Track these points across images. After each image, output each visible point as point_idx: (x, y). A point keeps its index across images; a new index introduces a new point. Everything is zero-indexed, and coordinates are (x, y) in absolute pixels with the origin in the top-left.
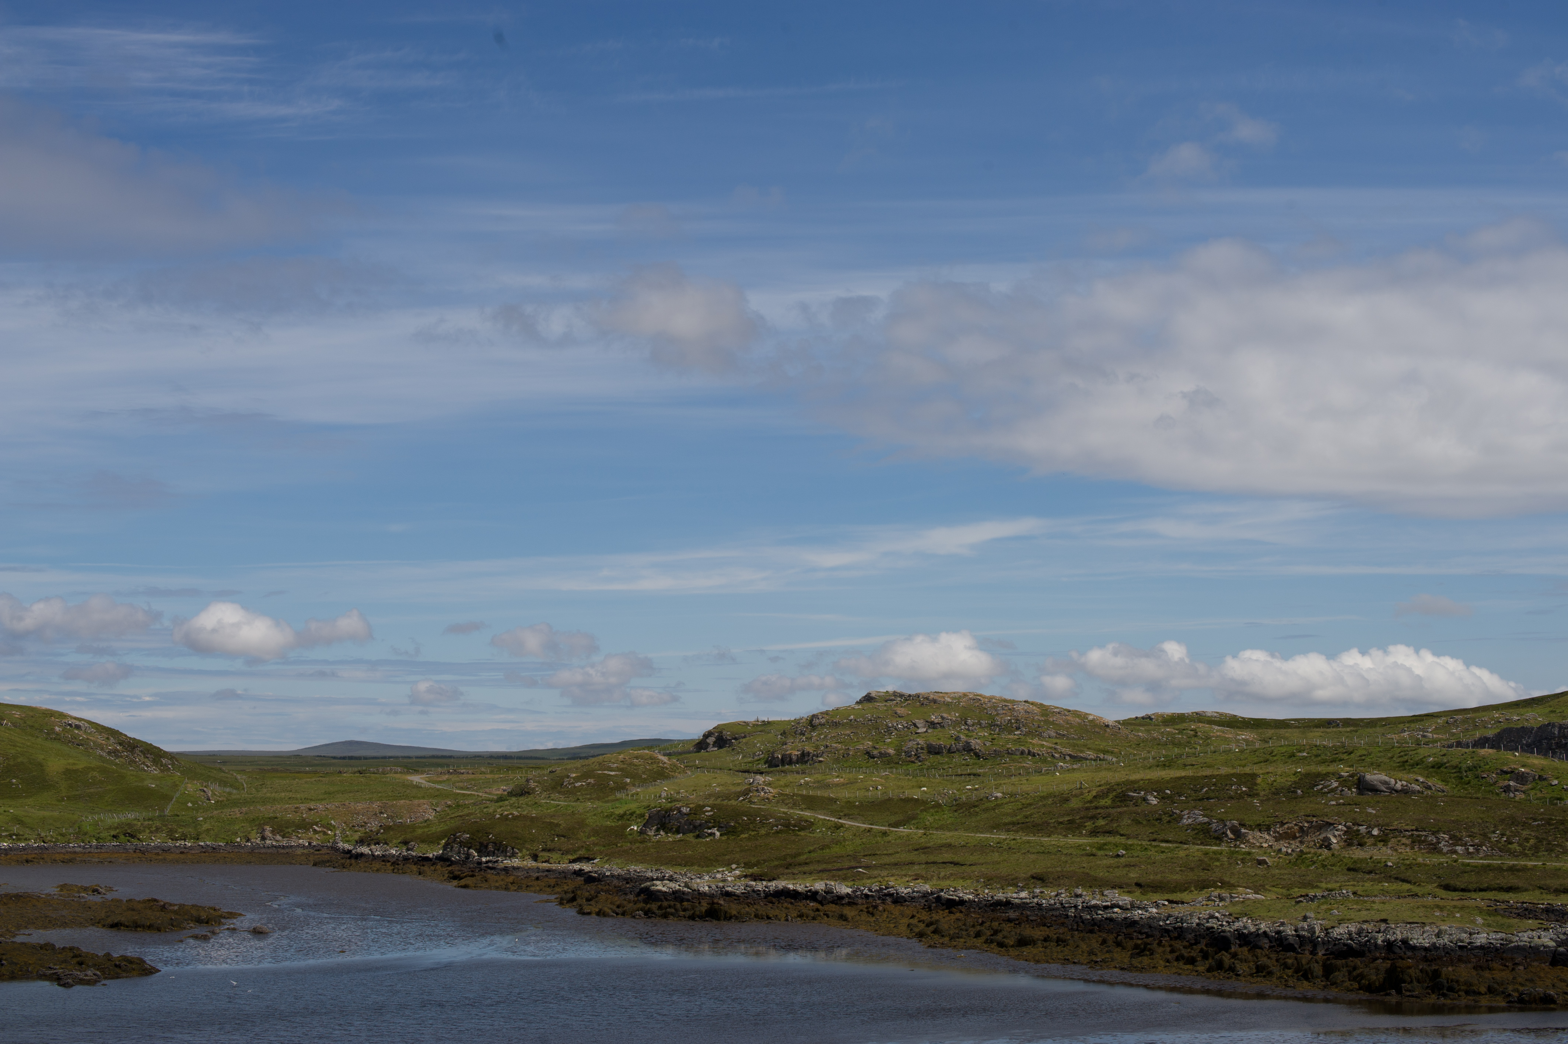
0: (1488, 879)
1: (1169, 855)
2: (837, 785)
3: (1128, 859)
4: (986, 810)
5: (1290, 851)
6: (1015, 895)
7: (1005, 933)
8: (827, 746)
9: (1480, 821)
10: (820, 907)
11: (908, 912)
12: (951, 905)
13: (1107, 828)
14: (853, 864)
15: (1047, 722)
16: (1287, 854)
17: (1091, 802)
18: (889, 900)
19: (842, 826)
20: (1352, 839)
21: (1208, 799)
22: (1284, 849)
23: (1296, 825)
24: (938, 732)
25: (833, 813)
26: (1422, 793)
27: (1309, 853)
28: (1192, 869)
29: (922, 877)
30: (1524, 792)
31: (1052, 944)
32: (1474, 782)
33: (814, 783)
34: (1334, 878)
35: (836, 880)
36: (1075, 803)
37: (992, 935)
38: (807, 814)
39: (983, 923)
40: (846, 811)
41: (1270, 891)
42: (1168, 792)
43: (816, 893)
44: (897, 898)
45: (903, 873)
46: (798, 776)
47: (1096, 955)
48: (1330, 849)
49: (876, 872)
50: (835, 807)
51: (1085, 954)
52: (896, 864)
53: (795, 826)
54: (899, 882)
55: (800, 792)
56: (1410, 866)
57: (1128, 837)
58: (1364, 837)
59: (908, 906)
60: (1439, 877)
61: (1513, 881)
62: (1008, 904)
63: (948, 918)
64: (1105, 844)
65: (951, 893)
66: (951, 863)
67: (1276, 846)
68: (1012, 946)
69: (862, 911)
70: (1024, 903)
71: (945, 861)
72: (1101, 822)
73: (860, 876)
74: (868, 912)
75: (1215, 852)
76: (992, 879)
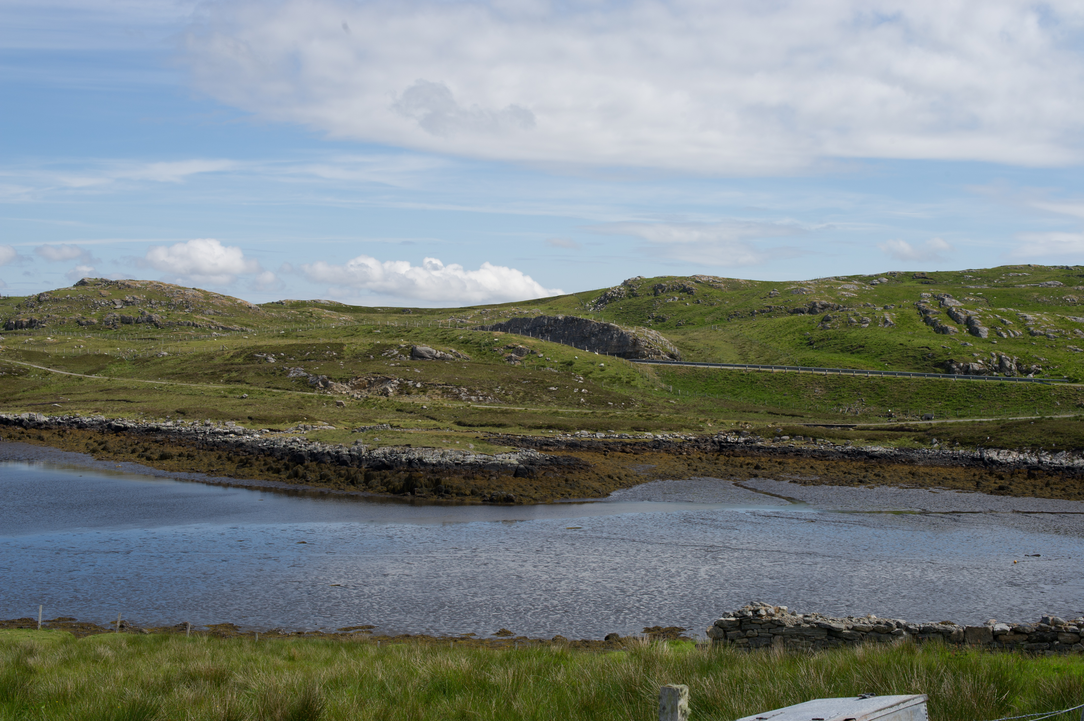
0: (488, 418)
1: (278, 398)
2: (52, 344)
3: (249, 400)
4: (155, 364)
5: (359, 397)
6: (163, 424)
7: (152, 450)
8: (48, 316)
9: (489, 380)
10: (24, 430)
11: (87, 434)
12: (118, 430)
13: (238, 378)
14: (54, 400)
15: (208, 303)
16: (357, 399)
17: (229, 360)
18: (75, 426)
19: (50, 373)
20: (403, 390)
21: (309, 360)
22: (356, 396)
23: (366, 379)
24: (130, 308)
25: (45, 364)
26: (454, 360)
27: (372, 398)
28: (291, 408)
29: (100, 410)
30: (521, 361)
31: (184, 458)
32: (489, 353)
33: (35, 342)
34: (387, 416)
35: (38, 412)
36: (217, 361)
37: (143, 452)
38: (25, 364)
39: (138, 443)
40: (55, 363)
41: (341, 423)
42: (283, 354)
43: (22, 421)
44: (81, 425)
45: (87, 407)
46: (23, 336)
47: (213, 466)
48: (388, 396)
49: (67, 406)
50: (47, 359)
51: (206, 466)
52: (85, 401)
53: (15, 372)
54: (83, 414)
55: (24, 349)
56: (438, 409)
57: (251, 385)
58: (411, 388)
59: (88, 430)
60: (456, 417)
61: (503, 420)
62: (158, 430)
63: (115, 440)
64: (234, 389)
65: (119, 422)
66: (124, 401)
67: (351, 394)
68: (156, 460)
69: (54, 433)
70: (169, 429)
71: (120, 399)
72: (234, 374)
73: (56, 409)
74: (59, 435)
75: (309, 397)
76: (149, 412)
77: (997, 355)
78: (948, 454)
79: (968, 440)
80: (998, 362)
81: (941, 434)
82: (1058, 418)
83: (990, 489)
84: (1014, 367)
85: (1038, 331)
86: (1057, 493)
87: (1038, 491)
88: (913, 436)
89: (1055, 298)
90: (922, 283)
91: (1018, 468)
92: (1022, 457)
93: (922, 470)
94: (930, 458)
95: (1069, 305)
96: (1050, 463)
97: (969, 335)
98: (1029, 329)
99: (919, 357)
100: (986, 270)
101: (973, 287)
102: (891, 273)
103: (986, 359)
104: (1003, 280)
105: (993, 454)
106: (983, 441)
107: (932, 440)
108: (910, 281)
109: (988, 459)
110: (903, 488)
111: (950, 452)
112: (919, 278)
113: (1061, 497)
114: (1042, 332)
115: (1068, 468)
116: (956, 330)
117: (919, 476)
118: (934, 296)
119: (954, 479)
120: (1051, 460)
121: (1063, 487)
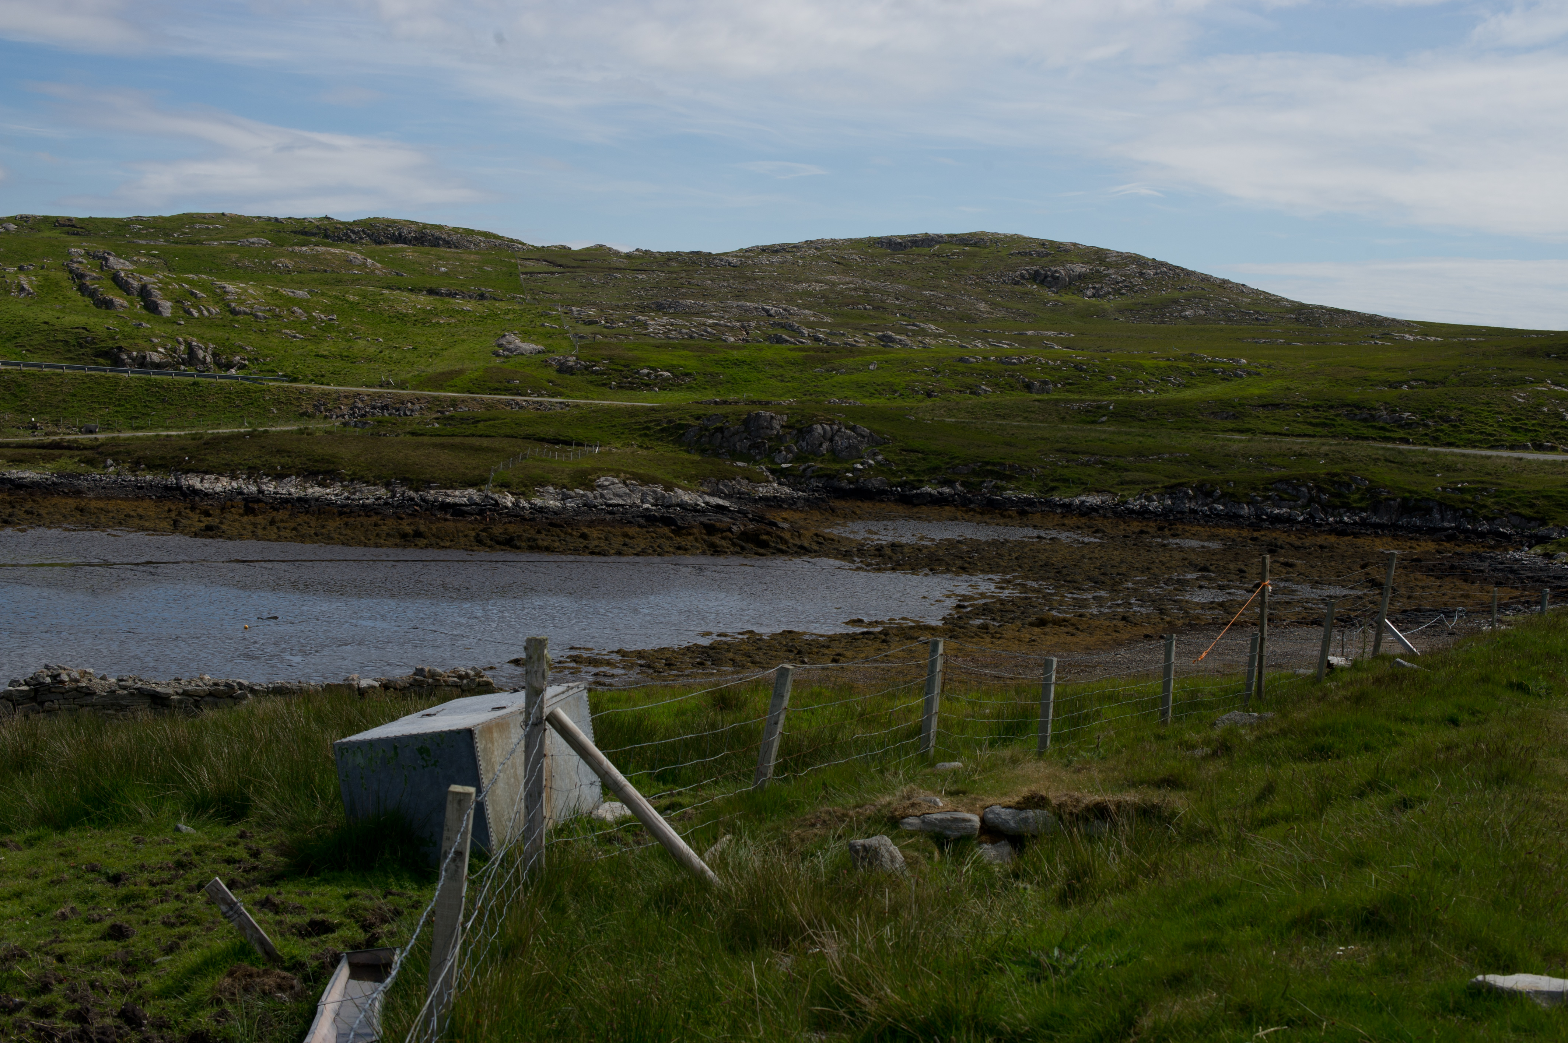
77: (185, 341)
78: (130, 481)
79: (158, 462)
80: (187, 351)
81: (119, 453)
82: (278, 432)
83: (193, 529)
84: (209, 359)
85: (243, 308)
86: (287, 533)
87: (260, 532)
88: (78, 456)
89: (261, 263)
90: (68, 233)
91: (231, 500)
92: (235, 484)
93: (94, 504)
94: (104, 488)
95: (281, 273)
96: (274, 493)
97: (144, 312)
98: (229, 306)
99: (73, 342)
100: (161, 217)
101: (144, 242)
102: (21, 217)
103: (169, 346)
104: (186, 233)
105: (194, 481)
106: (180, 463)
107: (105, 462)
108: (51, 229)
109: (188, 488)
110: (69, 530)
111: (133, 479)
112: (64, 226)
113: (292, 540)
114: (248, 310)
115: (299, 499)
116: (126, 304)
117: (90, 513)
118: (88, 253)
119: (141, 517)
120: (275, 488)
121: (293, 525)
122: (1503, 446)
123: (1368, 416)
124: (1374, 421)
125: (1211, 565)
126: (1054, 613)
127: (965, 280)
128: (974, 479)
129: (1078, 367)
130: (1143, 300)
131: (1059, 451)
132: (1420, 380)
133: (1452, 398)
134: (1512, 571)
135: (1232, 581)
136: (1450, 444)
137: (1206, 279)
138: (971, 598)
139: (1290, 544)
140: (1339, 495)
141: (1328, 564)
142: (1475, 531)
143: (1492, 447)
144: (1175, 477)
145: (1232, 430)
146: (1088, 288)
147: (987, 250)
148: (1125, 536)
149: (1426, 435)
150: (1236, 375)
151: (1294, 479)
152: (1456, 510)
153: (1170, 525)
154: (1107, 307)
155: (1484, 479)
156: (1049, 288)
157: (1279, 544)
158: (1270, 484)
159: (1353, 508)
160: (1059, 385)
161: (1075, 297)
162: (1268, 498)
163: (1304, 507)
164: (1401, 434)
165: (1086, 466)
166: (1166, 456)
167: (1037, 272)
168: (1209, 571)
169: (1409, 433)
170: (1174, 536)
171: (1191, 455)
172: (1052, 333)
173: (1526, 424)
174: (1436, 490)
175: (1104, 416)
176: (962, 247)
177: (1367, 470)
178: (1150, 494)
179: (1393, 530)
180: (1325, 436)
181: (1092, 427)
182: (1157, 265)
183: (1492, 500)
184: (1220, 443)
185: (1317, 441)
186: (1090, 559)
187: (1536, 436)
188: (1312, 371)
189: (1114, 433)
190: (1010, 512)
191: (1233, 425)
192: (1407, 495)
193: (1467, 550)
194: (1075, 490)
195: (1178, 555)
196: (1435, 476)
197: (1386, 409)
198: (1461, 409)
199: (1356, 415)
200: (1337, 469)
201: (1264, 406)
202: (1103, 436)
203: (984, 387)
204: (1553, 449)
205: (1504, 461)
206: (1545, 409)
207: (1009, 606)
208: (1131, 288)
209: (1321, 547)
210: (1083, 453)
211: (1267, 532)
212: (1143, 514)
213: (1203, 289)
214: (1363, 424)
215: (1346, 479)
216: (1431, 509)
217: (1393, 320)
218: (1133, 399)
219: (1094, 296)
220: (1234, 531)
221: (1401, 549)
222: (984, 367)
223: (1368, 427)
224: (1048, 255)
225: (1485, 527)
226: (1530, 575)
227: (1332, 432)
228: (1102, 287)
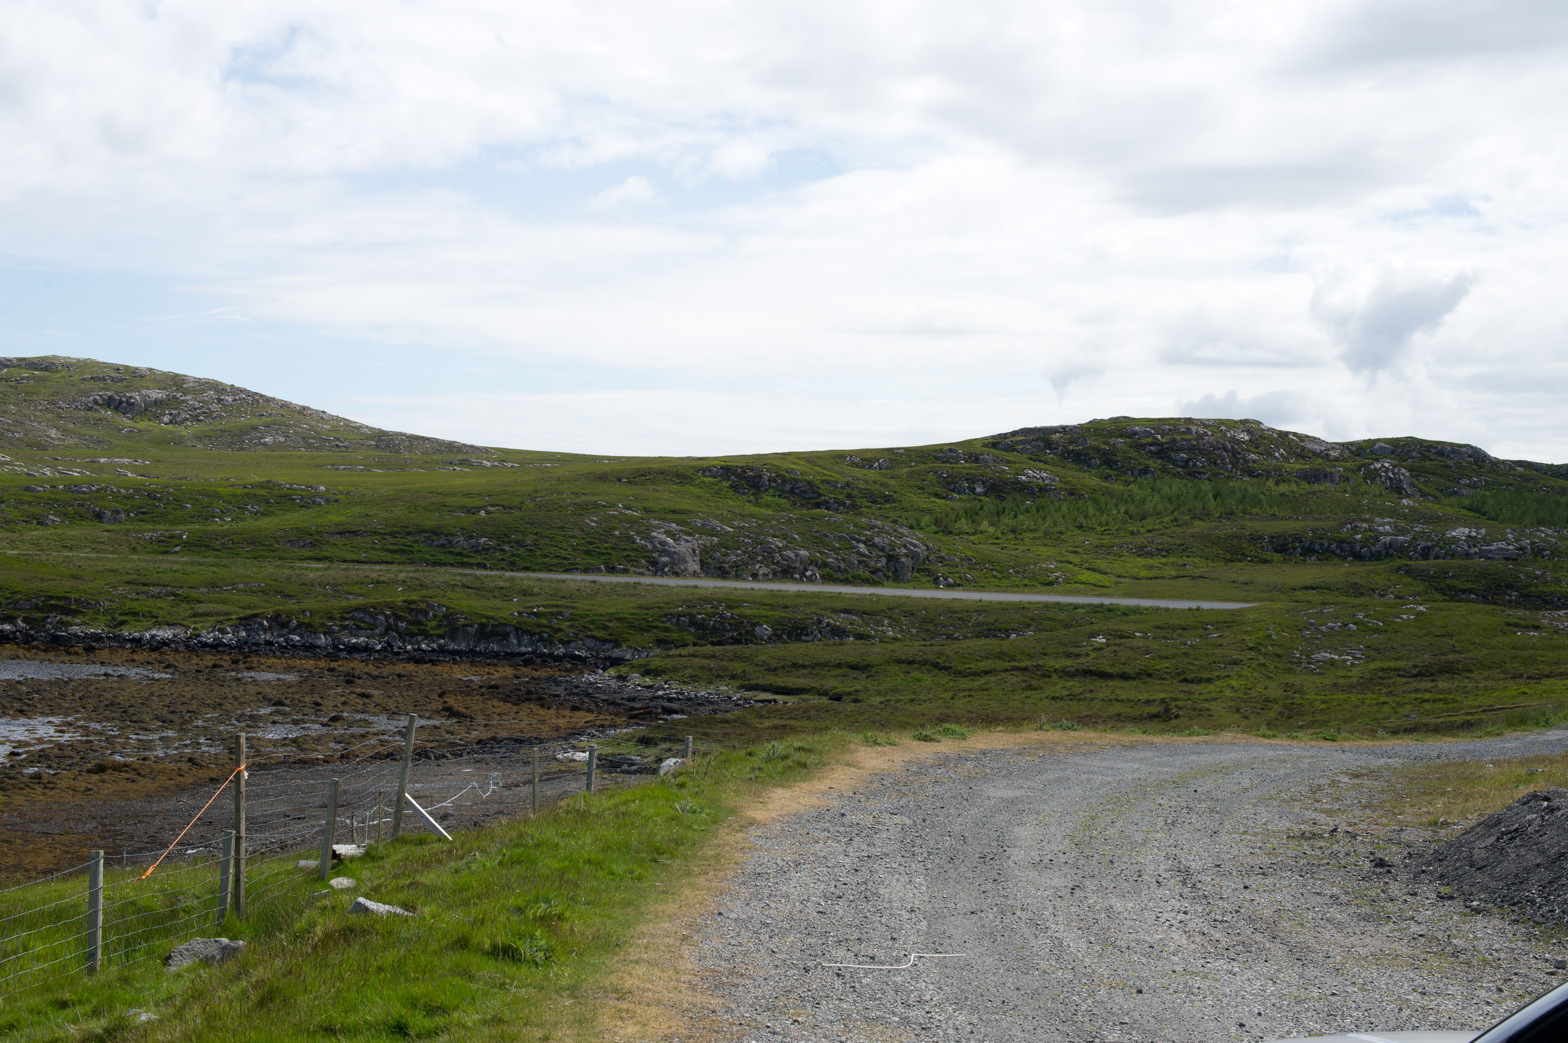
122: (577, 569)
123: (445, 542)
124: (452, 546)
125: (286, 698)
126: (118, 758)
127: (35, 406)
128: (38, 615)
129: (151, 496)
130: (222, 427)
131: (128, 583)
132: (497, 505)
133: (528, 523)
134: (588, 695)
135: (307, 715)
136: (526, 569)
137: (285, 405)
138: (27, 744)
139: (367, 673)
140: (417, 623)
141: (405, 694)
142: (551, 655)
143: (567, 571)
144: (250, 608)
145: (310, 559)
146: (164, 415)
147: (59, 375)
148: (197, 671)
149: (503, 560)
150: (314, 502)
151: (371, 607)
152: (532, 635)
153: (245, 657)
154: (184, 433)
155: (559, 603)
156: (124, 414)
157: (357, 674)
158: (347, 613)
159: (431, 635)
160: (132, 515)
161: (151, 423)
162: (345, 627)
163: (382, 635)
164: (478, 559)
165: (157, 598)
166: (241, 586)
167: (111, 397)
168: (283, 705)
169: (486, 559)
170: (249, 669)
171: (266, 584)
172: (126, 461)
173: (599, 548)
174: (512, 615)
175: (177, 545)
176: (32, 372)
177: (445, 596)
178: (224, 626)
179: (472, 656)
180: (404, 563)
181: (165, 557)
182: (235, 391)
183: (568, 624)
184: (297, 572)
185: (394, 568)
186: (159, 696)
187: (609, 559)
188: (391, 498)
189: (187, 563)
190: (76, 649)
191: (311, 553)
192: (484, 620)
193: (544, 675)
194: (145, 623)
195: (252, 689)
196: (511, 600)
197: (463, 535)
198: (536, 534)
199: (433, 541)
200: (414, 597)
201: (341, 533)
202: (176, 567)
203: (52, 517)
204: (625, 571)
205: (578, 584)
206: (617, 533)
207: (68, 752)
208: (209, 414)
209: (399, 676)
210: (154, 585)
211: (344, 662)
212: (217, 647)
213: (283, 416)
214: (440, 550)
215: (423, 606)
216: (508, 634)
217: (472, 446)
218: (210, 528)
219: (171, 422)
220: (311, 662)
221: (480, 675)
222: (52, 496)
223: (446, 553)
224: (122, 380)
225: (561, 651)
226: (605, 698)
227: (410, 559)
228: (179, 414)
